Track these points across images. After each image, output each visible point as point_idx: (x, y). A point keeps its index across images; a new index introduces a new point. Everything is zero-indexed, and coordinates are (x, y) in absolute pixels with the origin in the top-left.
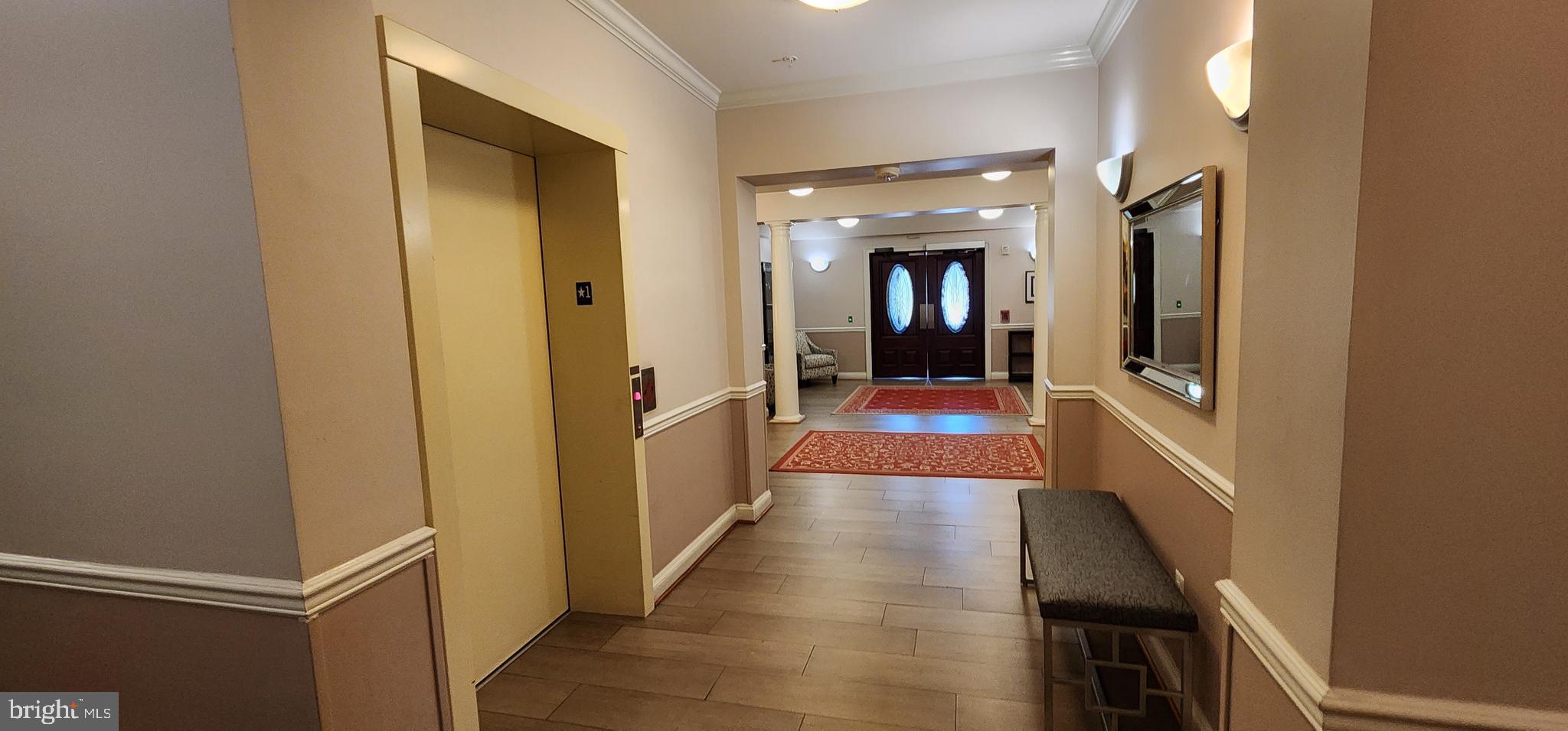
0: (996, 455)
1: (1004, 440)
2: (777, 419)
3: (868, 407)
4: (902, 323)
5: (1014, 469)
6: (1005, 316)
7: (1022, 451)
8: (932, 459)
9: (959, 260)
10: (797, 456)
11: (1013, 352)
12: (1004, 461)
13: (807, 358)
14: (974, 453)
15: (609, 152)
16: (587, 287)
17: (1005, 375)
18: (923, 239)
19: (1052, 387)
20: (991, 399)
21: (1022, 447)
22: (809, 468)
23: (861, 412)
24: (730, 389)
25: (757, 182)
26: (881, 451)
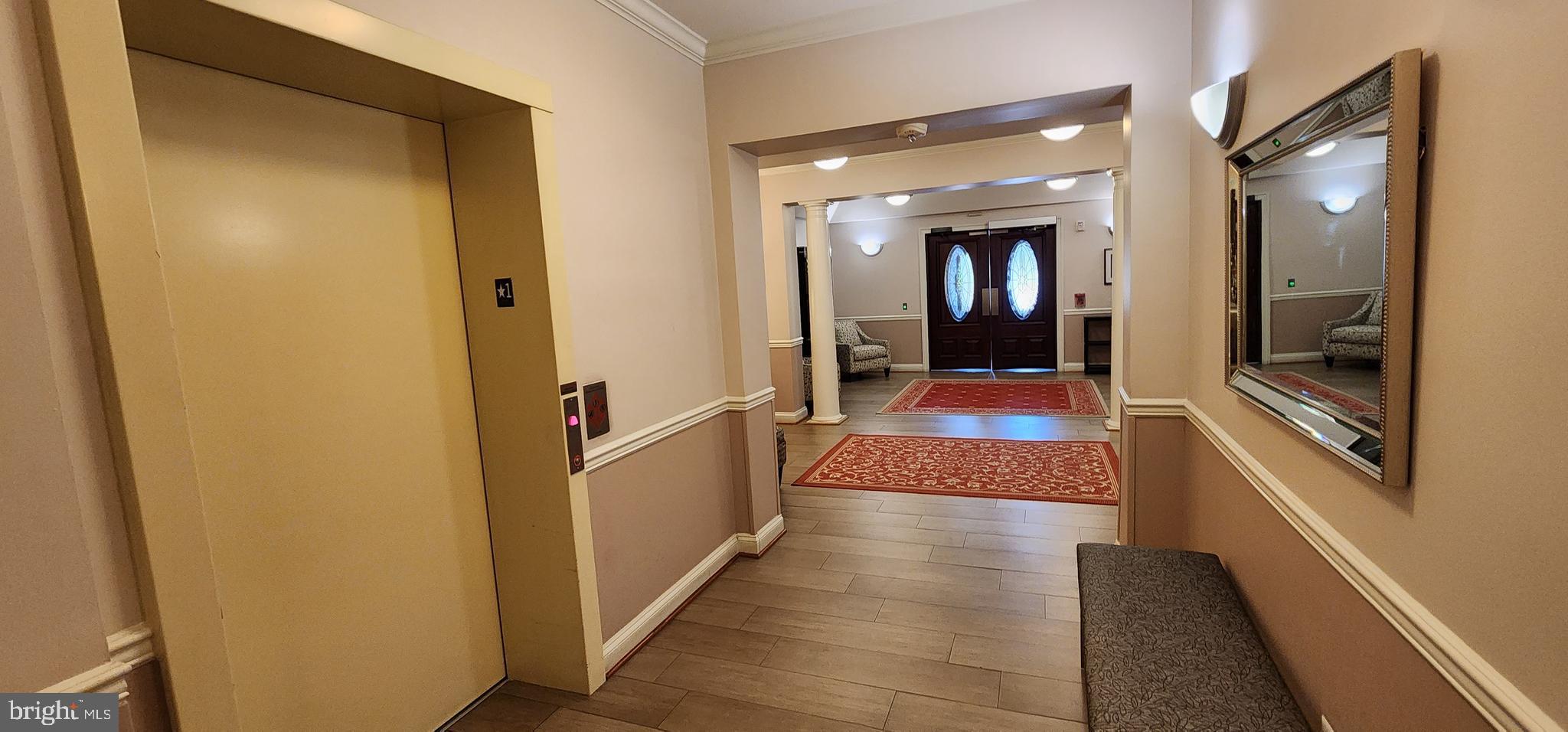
0: (1062, 469)
1: (1073, 449)
2: (815, 419)
3: (919, 405)
4: (962, 308)
5: (1083, 489)
6: (1080, 300)
7: (1095, 464)
8: (983, 473)
9: (1026, 239)
10: (828, 467)
11: (1090, 340)
12: (1071, 478)
13: (856, 349)
14: (1035, 466)
15: (524, 110)
16: (507, 284)
17: (1081, 366)
18: (985, 216)
19: (1128, 401)
20: (1061, 395)
21: (1095, 458)
22: (838, 483)
23: (910, 410)
24: (727, 399)
25: (756, 151)
26: (926, 461)
